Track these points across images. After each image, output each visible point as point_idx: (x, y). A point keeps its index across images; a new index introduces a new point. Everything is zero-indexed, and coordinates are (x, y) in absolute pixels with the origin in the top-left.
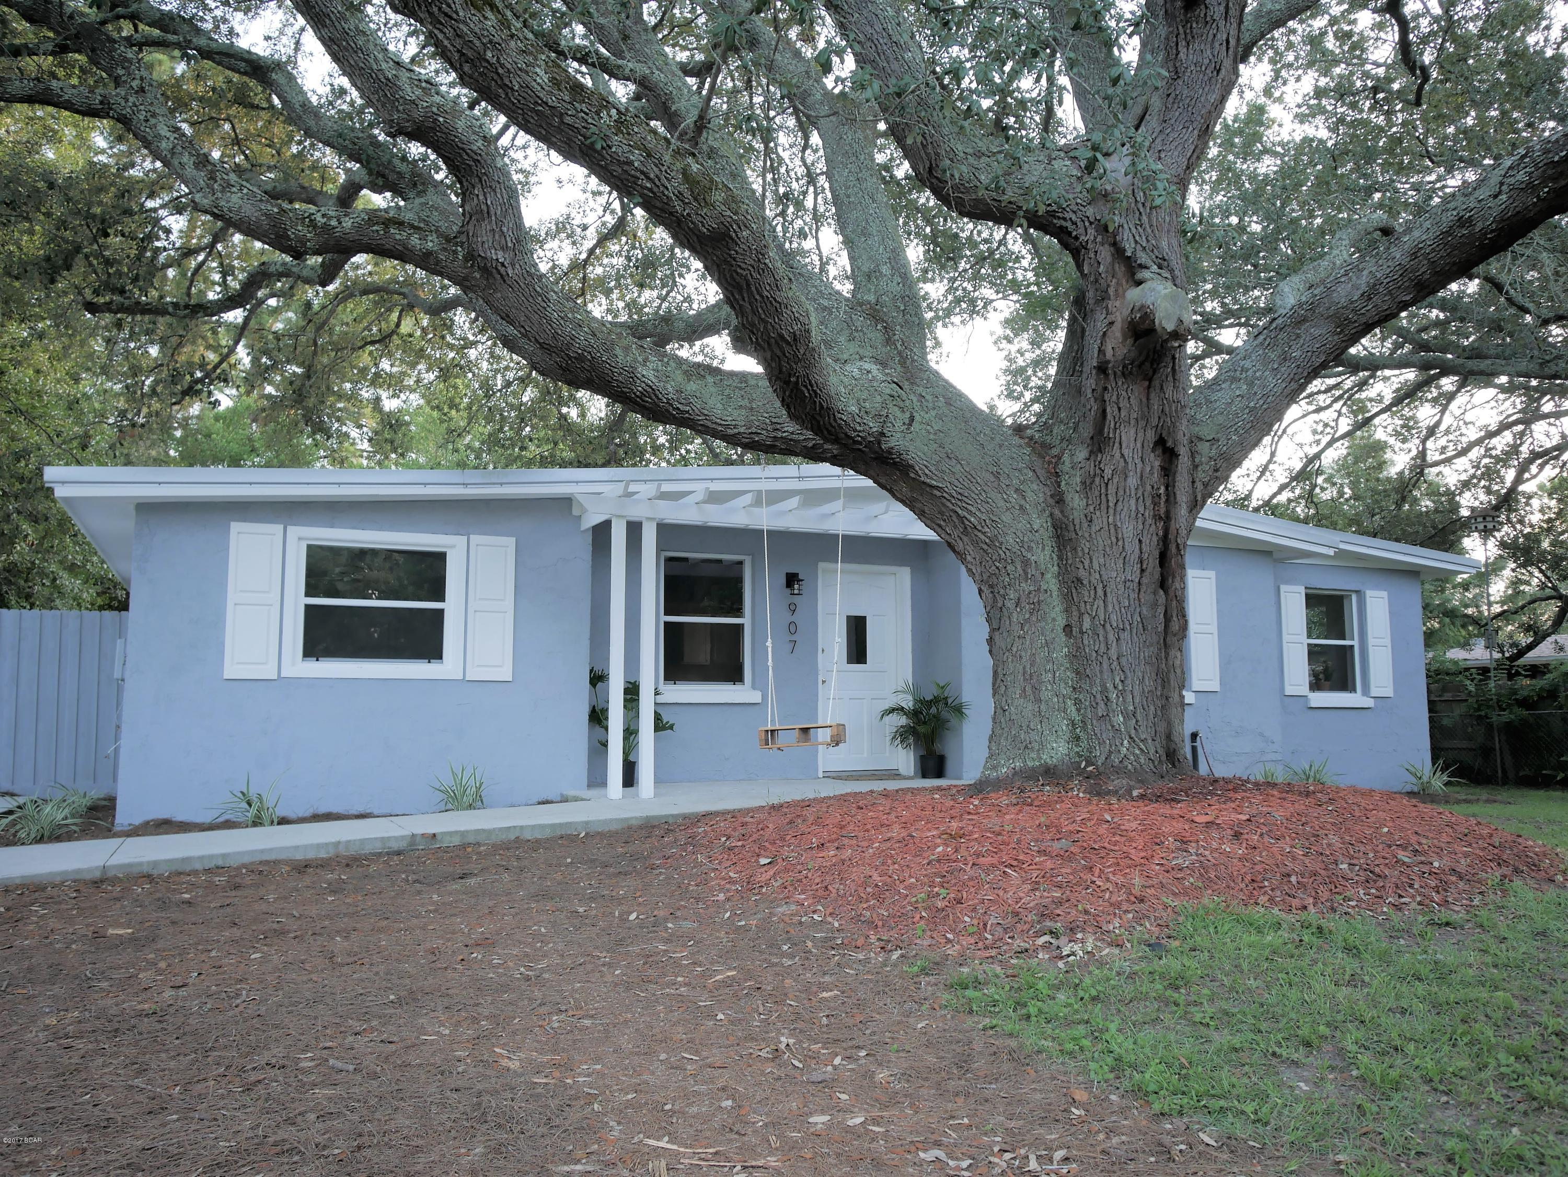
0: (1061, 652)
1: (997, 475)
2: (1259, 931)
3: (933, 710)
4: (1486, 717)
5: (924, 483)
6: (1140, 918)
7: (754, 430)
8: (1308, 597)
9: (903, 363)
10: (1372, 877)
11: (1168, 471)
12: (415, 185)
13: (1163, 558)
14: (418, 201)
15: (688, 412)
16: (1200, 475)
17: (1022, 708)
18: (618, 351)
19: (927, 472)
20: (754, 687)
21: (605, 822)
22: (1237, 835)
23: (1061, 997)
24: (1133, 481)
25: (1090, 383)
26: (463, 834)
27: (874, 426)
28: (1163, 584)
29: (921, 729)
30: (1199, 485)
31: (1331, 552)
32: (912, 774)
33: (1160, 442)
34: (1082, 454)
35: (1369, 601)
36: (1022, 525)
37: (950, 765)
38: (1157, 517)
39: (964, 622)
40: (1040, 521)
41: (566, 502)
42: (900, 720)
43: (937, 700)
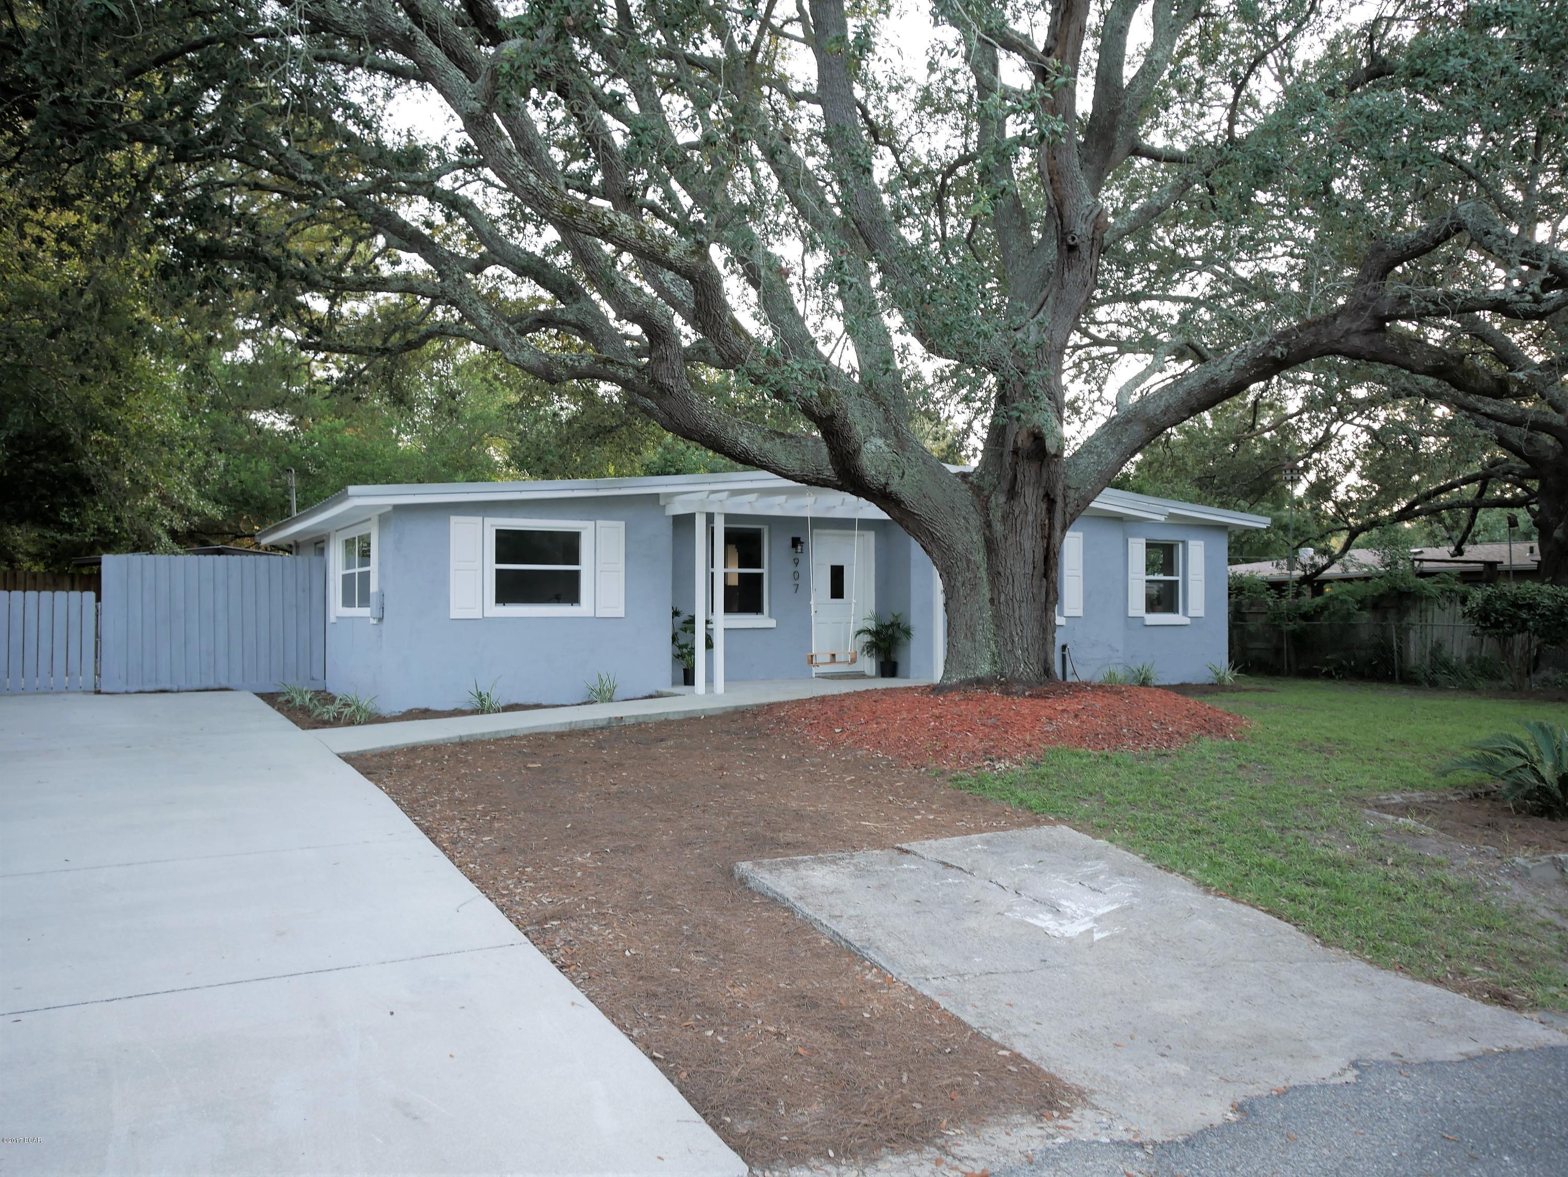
0: (987, 614)
1: (953, 509)
2: (1081, 758)
3: (890, 631)
4: (1279, 626)
6: (1029, 753)
8: (1148, 546)
9: (896, 435)
10: (1138, 735)
11: (1050, 511)
12: (571, 293)
13: (1046, 559)
14: (575, 306)
16: (1069, 510)
17: (964, 645)
18: (729, 429)
20: (770, 616)
21: (713, 709)
22: (1076, 716)
23: (997, 783)
24: (1030, 518)
25: (1008, 459)
26: (636, 717)
27: (883, 480)
28: (1046, 575)
29: (882, 645)
30: (1068, 516)
31: (1162, 518)
32: (874, 674)
33: (1047, 495)
34: (1002, 499)
35: (1190, 547)
36: (967, 538)
37: (901, 669)
38: (1043, 537)
39: (913, 570)
40: (977, 538)
41: (654, 498)
42: (867, 638)
43: (892, 625)
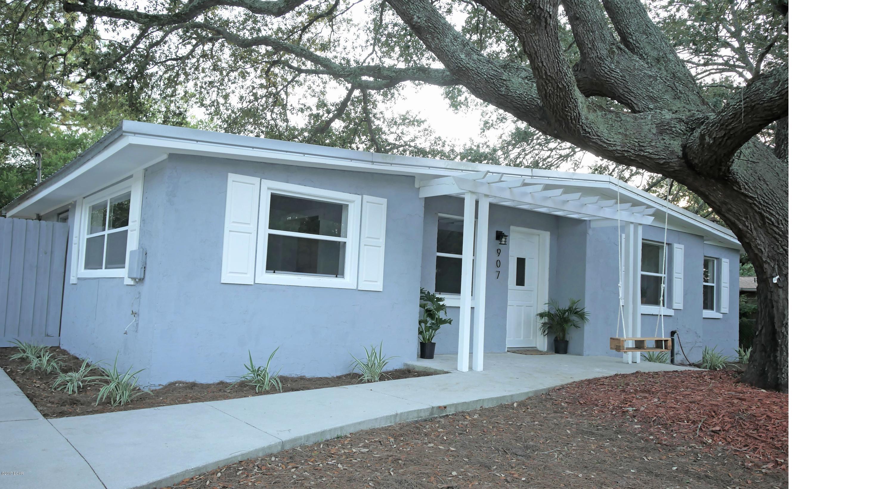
5: (743, 194)
7: (626, 149)
15: (589, 133)
19: (746, 187)
29: (556, 326)
32: (546, 350)
35: (722, 263)
39: (588, 266)
41: (412, 179)
42: (546, 319)
43: (570, 310)
